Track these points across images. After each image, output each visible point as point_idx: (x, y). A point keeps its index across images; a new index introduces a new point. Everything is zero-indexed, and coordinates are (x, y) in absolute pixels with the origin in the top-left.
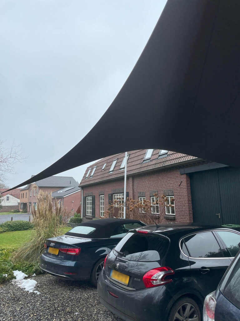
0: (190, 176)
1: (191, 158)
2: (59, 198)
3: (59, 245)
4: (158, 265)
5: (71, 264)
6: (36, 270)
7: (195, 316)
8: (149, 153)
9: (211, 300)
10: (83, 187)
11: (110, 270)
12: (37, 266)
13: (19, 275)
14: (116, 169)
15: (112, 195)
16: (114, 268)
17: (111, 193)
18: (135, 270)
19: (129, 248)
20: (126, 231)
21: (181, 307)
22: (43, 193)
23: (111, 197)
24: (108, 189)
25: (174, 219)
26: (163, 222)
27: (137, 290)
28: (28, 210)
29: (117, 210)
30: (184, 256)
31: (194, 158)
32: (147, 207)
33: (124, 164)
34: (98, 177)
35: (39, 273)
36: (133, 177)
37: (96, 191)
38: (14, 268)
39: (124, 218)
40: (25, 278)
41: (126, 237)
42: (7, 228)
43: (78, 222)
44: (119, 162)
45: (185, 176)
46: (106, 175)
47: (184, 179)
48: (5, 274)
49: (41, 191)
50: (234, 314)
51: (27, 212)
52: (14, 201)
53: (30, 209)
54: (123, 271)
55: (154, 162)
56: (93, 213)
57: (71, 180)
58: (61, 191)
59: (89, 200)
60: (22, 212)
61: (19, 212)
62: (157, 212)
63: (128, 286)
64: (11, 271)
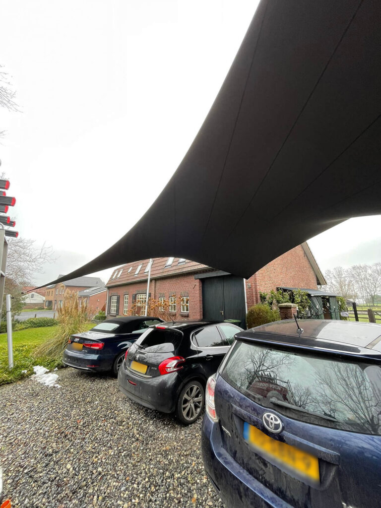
0: (203, 281)
1: (203, 266)
2: (85, 297)
3: (83, 340)
4: (172, 355)
5: (94, 357)
6: (59, 365)
7: (200, 395)
8: (170, 260)
9: (212, 381)
10: (109, 288)
11: (130, 361)
12: (60, 360)
13: (40, 370)
14: (141, 272)
15: (136, 295)
16: (134, 359)
17: (135, 293)
18: (152, 361)
19: (149, 342)
20: (146, 327)
21: (189, 389)
22: (70, 292)
23: (135, 297)
24: (133, 290)
25: (187, 316)
26: (179, 319)
27: (153, 377)
28: (53, 306)
29: (140, 308)
30: (193, 346)
31: (206, 266)
32: (166, 306)
33: (148, 269)
34: (124, 279)
35: (61, 367)
36: (155, 280)
37: (121, 291)
38: (35, 364)
39: (146, 315)
40: (47, 373)
41: (146, 332)
42: (29, 325)
43: (103, 319)
44: (144, 267)
45: (198, 280)
46: (131, 277)
47: (197, 283)
48: (24, 370)
49: (68, 290)
50: (229, 391)
51: (51, 309)
52: (39, 299)
53: (55, 307)
54: (142, 361)
55: (174, 268)
56: (118, 311)
57: (98, 280)
58: (88, 291)
59: (114, 299)
60: (47, 309)
61: (43, 309)
62: (175, 310)
63: (146, 374)
64: (31, 367)
